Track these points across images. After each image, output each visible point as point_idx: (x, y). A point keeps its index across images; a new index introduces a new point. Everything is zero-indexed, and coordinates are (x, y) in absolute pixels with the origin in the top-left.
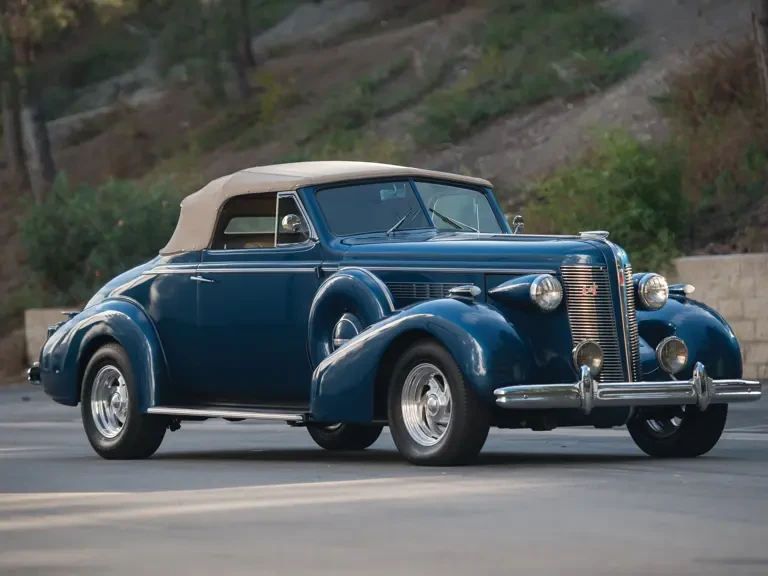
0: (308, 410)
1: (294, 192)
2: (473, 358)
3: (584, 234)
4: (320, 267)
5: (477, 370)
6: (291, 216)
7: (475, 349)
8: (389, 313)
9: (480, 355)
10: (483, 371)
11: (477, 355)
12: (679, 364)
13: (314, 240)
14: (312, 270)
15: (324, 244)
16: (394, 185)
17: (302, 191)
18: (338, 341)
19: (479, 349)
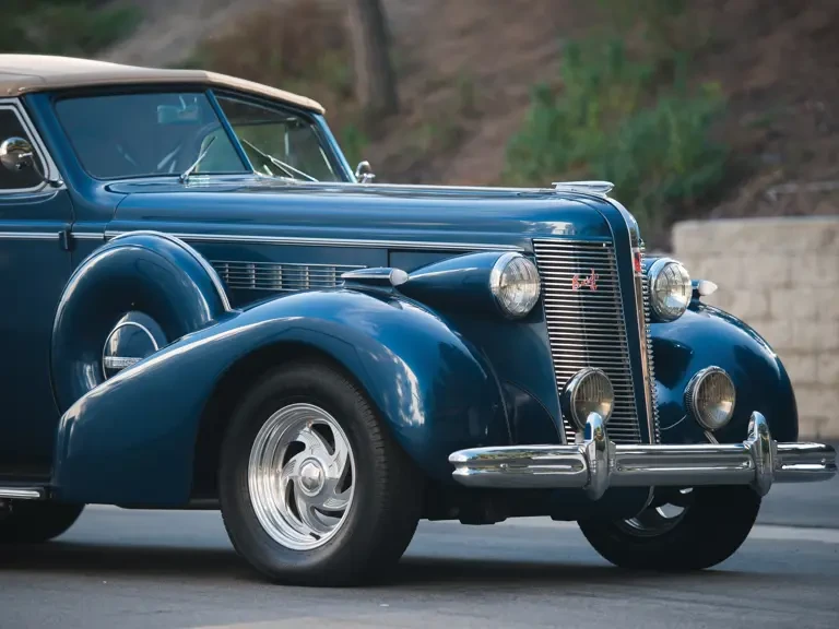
0: (49, 480)
1: (16, 101)
2: (400, 391)
3: (562, 187)
4: (70, 231)
5: (410, 414)
6: (12, 140)
7: (405, 375)
8: (220, 314)
9: (414, 390)
10: (419, 417)
11: (407, 385)
12: (722, 413)
13: (55, 184)
14: (55, 236)
15: (75, 191)
16: (181, 97)
17: (30, 98)
18: (113, 361)
19: (412, 378)
